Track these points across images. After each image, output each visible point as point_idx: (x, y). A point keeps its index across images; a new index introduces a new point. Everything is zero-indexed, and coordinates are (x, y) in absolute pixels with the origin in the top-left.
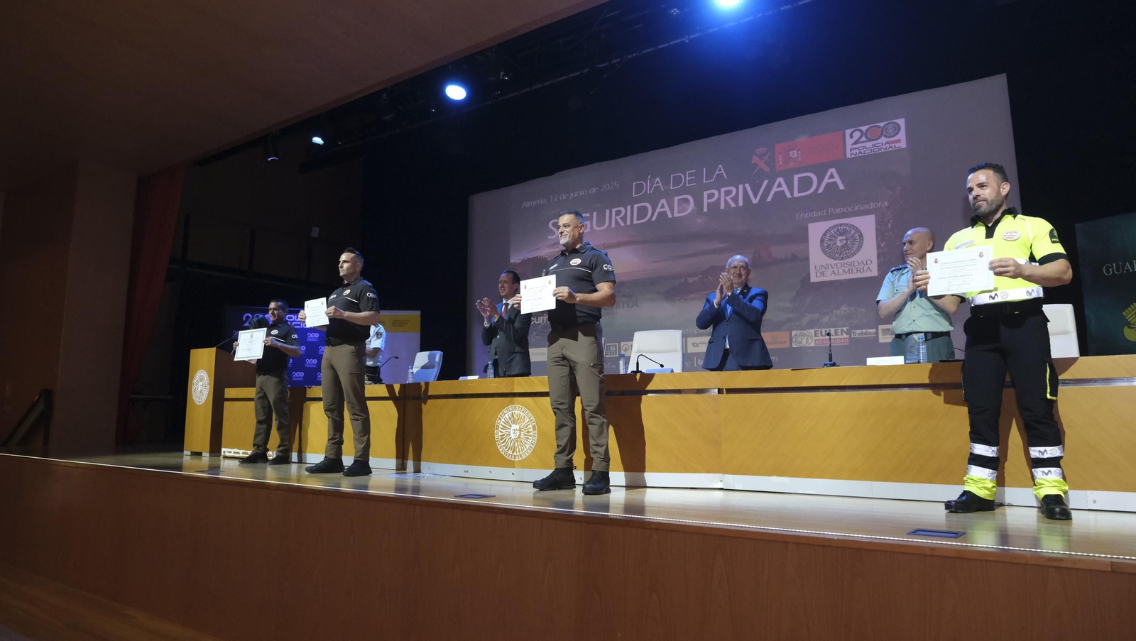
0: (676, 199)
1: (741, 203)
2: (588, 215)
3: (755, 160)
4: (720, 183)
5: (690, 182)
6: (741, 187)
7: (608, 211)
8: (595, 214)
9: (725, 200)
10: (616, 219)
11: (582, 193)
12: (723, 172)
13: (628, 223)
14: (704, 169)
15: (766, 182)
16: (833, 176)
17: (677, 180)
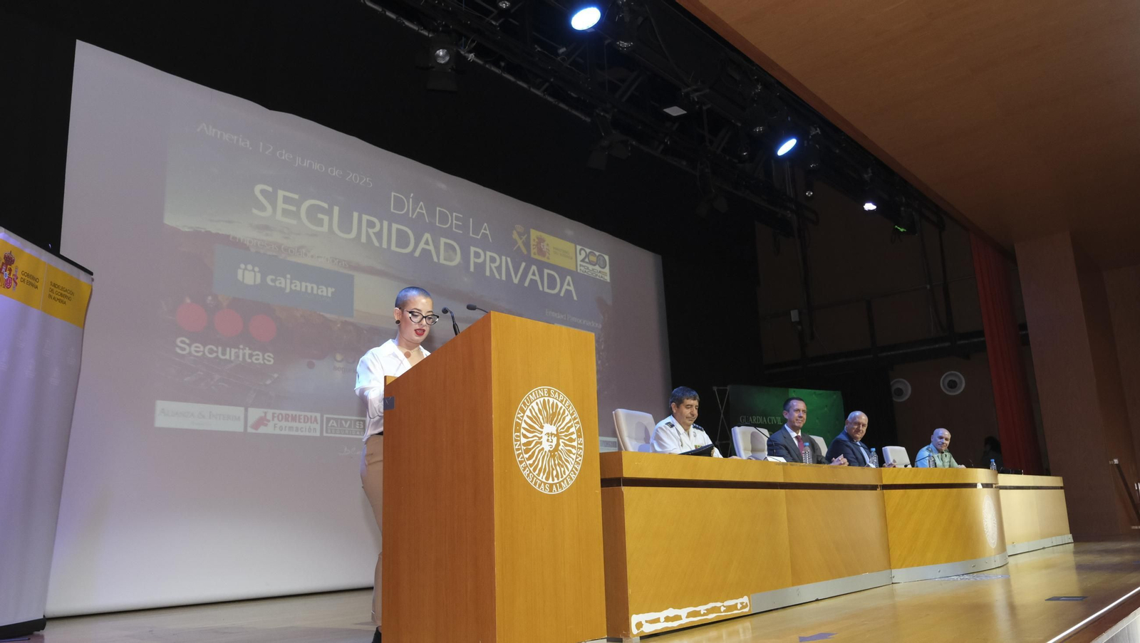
0: (443, 240)
1: (504, 278)
2: (326, 205)
3: (515, 236)
4: (484, 245)
5: (458, 227)
6: (504, 258)
7: (356, 215)
8: (336, 209)
9: (490, 267)
10: (367, 231)
11: (316, 166)
12: (488, 232)
13: (385, 245)
14: (471, 219)
15: (523, 265)
16: (569, 285)
17: (444, 219)
